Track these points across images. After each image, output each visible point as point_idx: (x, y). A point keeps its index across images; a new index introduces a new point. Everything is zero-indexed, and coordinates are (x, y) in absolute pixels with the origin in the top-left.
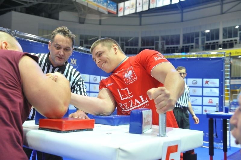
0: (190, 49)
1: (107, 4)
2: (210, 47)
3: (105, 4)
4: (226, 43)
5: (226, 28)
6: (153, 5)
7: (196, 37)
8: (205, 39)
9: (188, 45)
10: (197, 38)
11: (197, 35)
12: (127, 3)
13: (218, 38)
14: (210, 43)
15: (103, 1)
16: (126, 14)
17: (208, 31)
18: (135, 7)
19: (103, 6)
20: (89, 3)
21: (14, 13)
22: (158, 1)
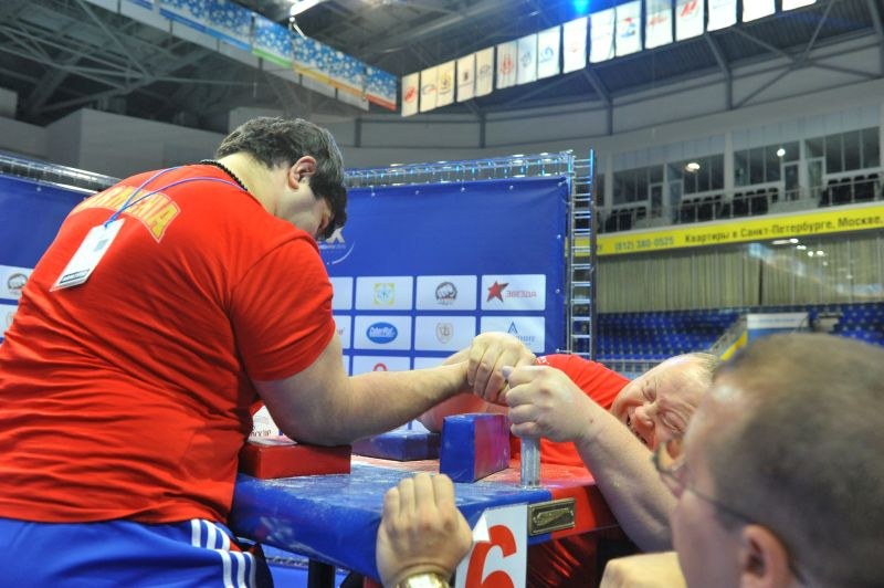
0: (634, 217)
1: (365, 77)
2: (696, 211)
3: (358, 78)
4: (744, 197)
5: (746, 151)
6: (506, 76)
7: (653, 181)
8: (682, 189)
9: (628, 206)
10: (655, 185)
11: (657, 176)
12: (430, 75)
13: (719, 184)
14: (697, 200)
15: (351, 67)
16: (424, 108)
17: (693, 167)
18: (452, 87)
19: (352, 84)
20: (305, 74)
21: (87, 114)
22: (521, 64)
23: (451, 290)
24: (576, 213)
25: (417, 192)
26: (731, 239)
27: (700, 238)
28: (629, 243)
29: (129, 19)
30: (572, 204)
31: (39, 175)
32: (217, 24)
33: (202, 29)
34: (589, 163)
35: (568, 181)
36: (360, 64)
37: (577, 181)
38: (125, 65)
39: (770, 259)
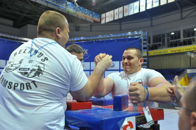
0: (158, 46)
1: (92, 15)
2: (174, 44)
3: (91, 15)
4: (186, 41)
5: (186, 30)
6: (126, 13)
7: (163, 37)
8: (170, 39)
9: (156, 43)
12: (108, 14)
13: (179, 37)
14: (174, 42)
15: (89, 12)
16: (107, 22)
17: (173, 33)
18: (113, 16)
19: (89, 16)
20: (78, 15)
21: (29, 26)
22: (130, 10)
23: (113, 65)
24: (143, 46)
25: (105, 42)
26: (182, 51)
27: (175, 51)
28: (157, 53)
29: (38, 3)
30: (142, 44)
31: (18, 40)
32: (58, 4)
33: (55, 5)
34: (146, 34)
35: (141, 38)
36: (91, 12)
37: (143, 38)
38: (37, 14)
39: (193, 56)
